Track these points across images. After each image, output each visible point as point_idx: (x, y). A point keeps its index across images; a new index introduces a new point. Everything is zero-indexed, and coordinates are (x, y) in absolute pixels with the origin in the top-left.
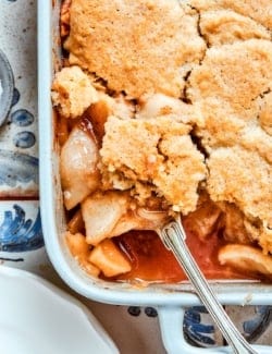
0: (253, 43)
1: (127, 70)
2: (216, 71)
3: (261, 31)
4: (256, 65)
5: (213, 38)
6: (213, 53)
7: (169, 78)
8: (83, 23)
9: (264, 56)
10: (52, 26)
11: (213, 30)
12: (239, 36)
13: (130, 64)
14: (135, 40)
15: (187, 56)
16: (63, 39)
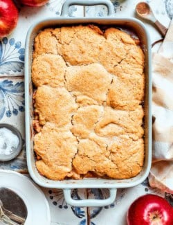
0: (93, 106)
1: (53, 115)
2: (81, 115)
3: (95, 102)
4: (94, 114)
5: (81, 105)
6: (81, 109)
7: (67, 117)
8: (40, 100)
9: (96, 111)
10: (30, 101)
11: (80, 102)
12: (89, 104)
13: (54, 113)
14: (56, 106)
15: (73, 110)
16: (34, 104)
